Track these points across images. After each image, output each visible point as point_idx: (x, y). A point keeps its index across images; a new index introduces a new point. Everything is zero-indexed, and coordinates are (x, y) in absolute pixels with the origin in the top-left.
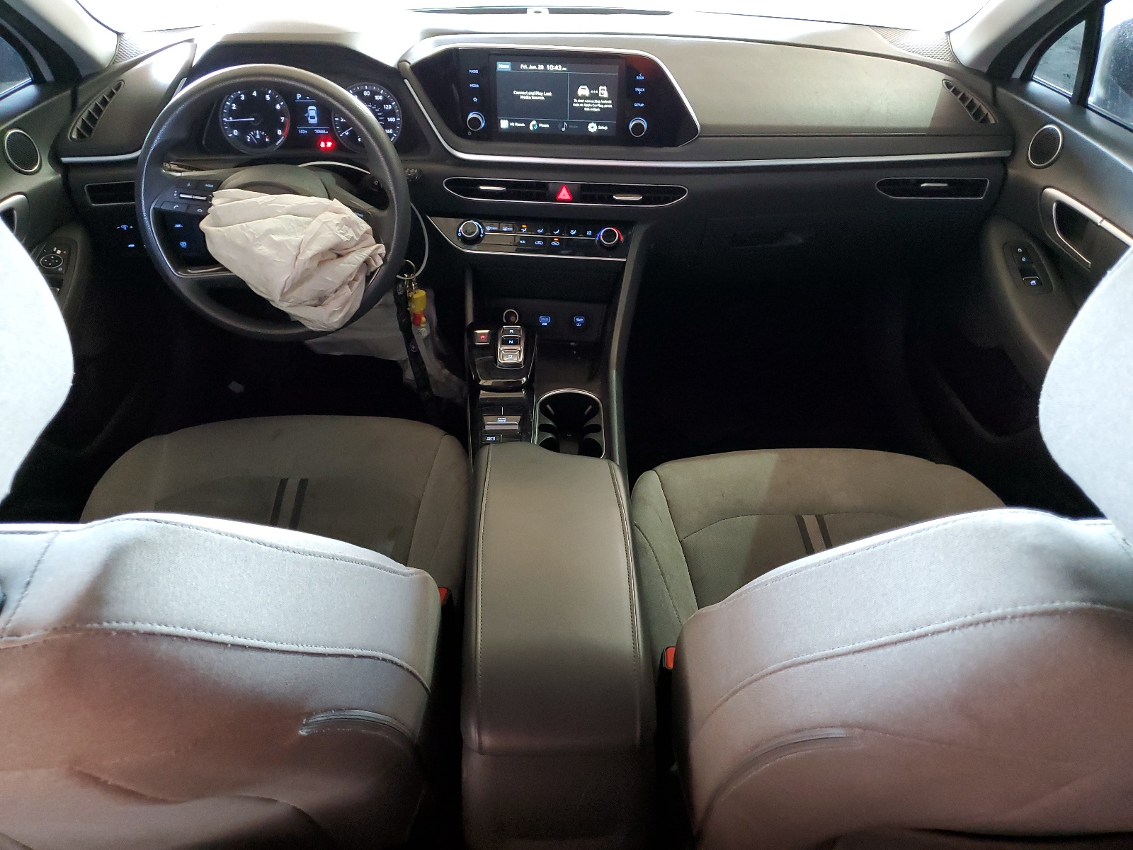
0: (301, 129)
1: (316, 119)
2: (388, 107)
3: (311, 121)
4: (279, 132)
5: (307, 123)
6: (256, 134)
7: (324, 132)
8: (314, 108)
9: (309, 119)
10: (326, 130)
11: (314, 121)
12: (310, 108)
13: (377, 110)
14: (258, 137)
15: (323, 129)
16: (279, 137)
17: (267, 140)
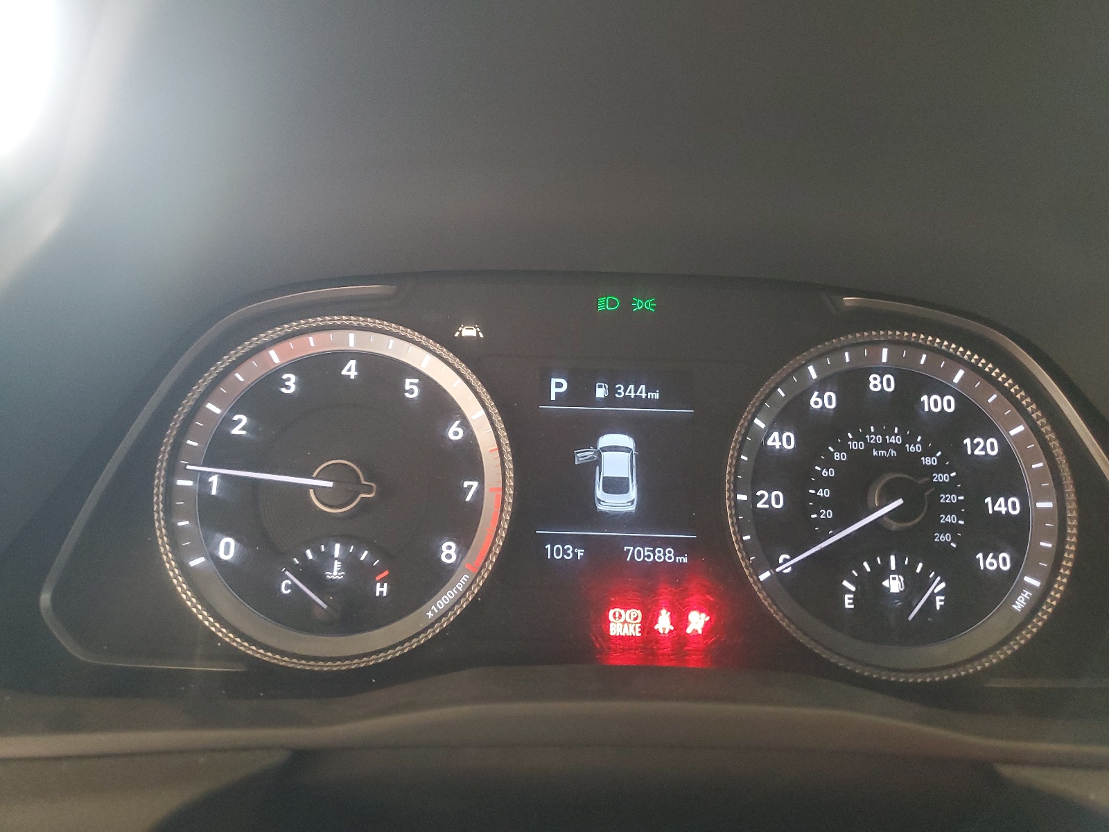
0: (554, 540)
1: (633, 493)
2: (985, 447)
3: (609, 503)
4: (448, 551)
5: (587, 513)
6: (329, 556)
7: (665, 555)
8: (626, 441)
9: (599, 493)
10: (680, 547)
11: (623, 503)
12: (606, 440)
13: (928, 461)
14: (336, 572)
15: (665, 543)
16: (443, 575)
17: (382, 589)
